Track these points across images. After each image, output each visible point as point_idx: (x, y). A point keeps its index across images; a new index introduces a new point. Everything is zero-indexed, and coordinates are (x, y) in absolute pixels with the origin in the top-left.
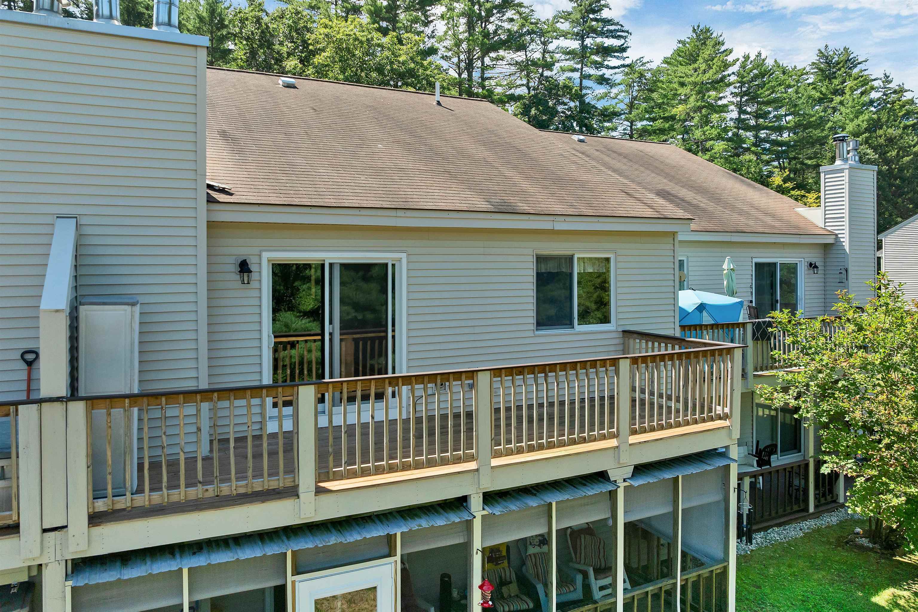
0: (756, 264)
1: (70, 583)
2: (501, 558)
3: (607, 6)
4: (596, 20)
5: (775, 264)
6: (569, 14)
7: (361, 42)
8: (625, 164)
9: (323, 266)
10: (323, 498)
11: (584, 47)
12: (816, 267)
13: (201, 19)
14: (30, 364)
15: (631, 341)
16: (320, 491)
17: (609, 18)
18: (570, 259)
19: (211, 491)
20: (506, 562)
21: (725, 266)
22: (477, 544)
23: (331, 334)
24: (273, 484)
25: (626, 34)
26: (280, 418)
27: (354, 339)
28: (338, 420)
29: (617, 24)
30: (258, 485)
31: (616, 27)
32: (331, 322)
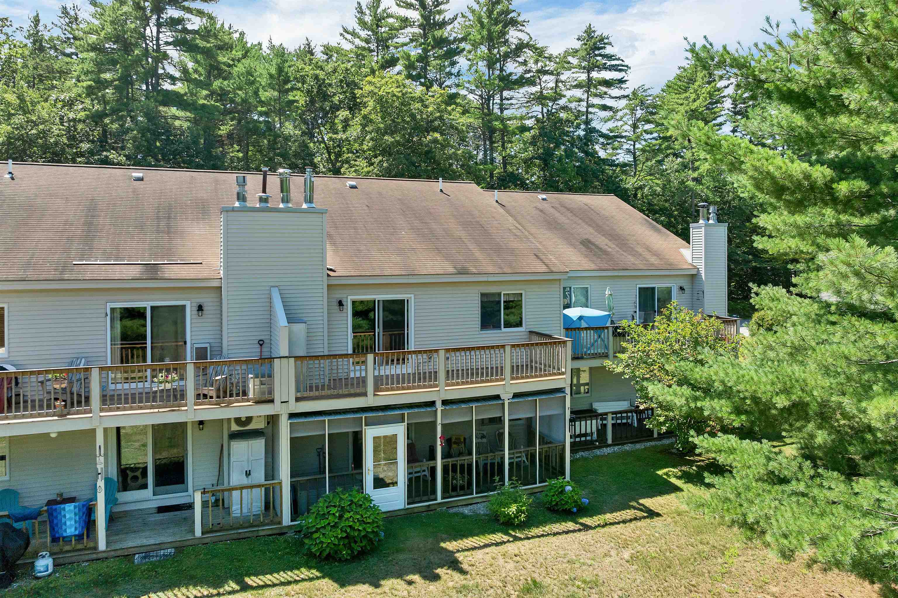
0: (639, 288)
1: (289, 421)
2: (461, 442)
3: (610, 44)
4: (600, 55)
5: (653, 289)
6: (577, 51)
7: (398, 98)
8: (568, 219)
9: (375, 301)
10: (376, 397)
11: (590, 79)
12: (684, 289)
13: (271, 76)
14: (261, 345)
15: (533, 337)
16: (375, 395)
17: (612, 54)
18: (499, 294)
19: (336, 392)
20: (463, 445)
21: (606, 293)
22: (439, 421)
23: (378, 333)
24: (358, 391)
25: (626, 68)
26: (355, 371)
27: (390, 335)
28: (383, 373)
29: (619, 59)
30: (352, 391)
31: (620, 62)
32: (378, 327)
